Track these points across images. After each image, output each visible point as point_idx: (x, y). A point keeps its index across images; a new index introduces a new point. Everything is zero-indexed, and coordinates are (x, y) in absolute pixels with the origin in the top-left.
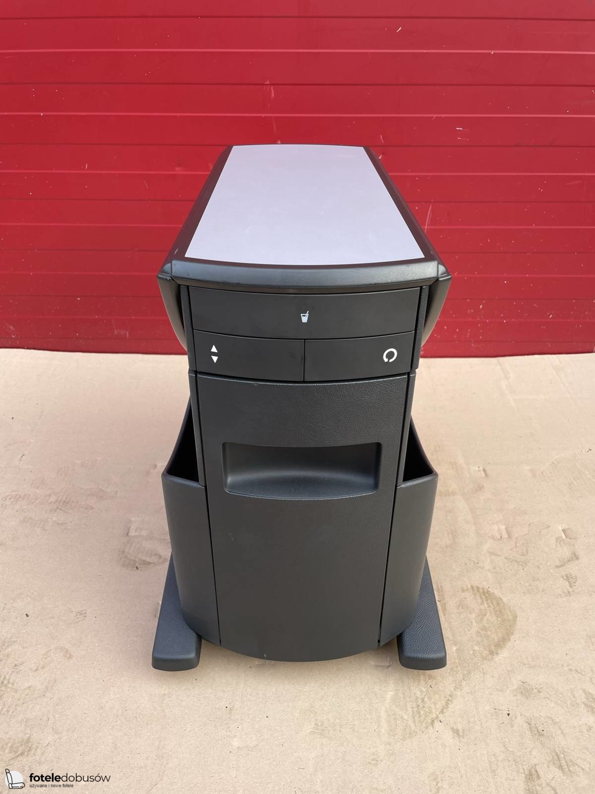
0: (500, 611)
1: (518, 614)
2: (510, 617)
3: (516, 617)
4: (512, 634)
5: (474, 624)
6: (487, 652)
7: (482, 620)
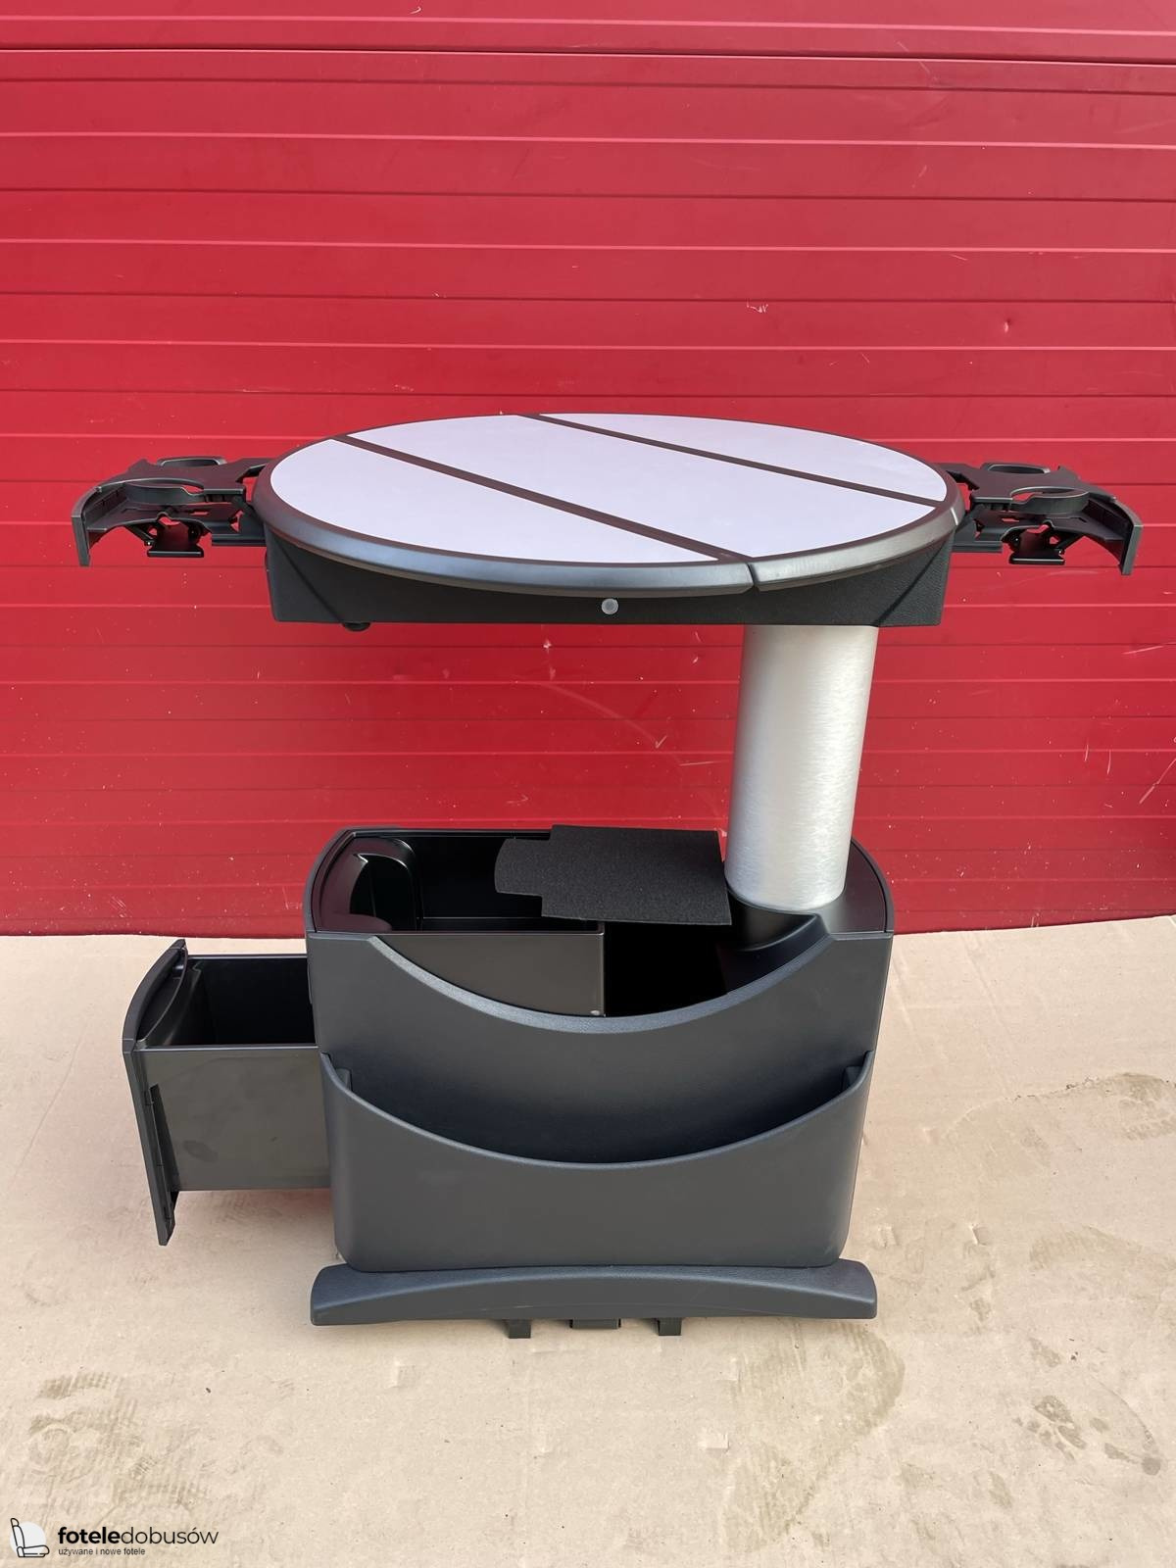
0: (882, 1361)
1: (906, 1364)
2: (896, 1370)
3: (904, 1369)
4: (897, 1395)
5: (846, 1382)
6: (862, 1423)
7: (856, 1374)
